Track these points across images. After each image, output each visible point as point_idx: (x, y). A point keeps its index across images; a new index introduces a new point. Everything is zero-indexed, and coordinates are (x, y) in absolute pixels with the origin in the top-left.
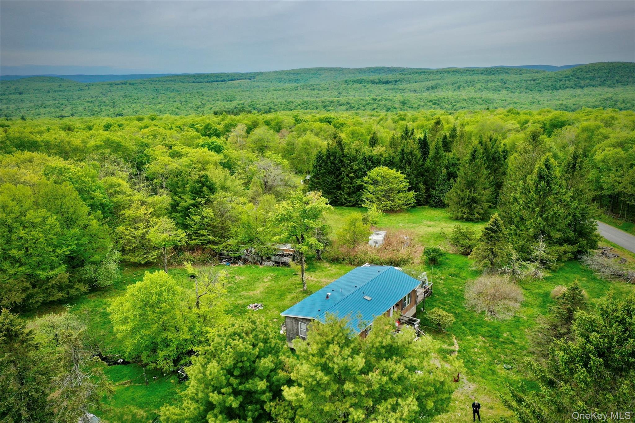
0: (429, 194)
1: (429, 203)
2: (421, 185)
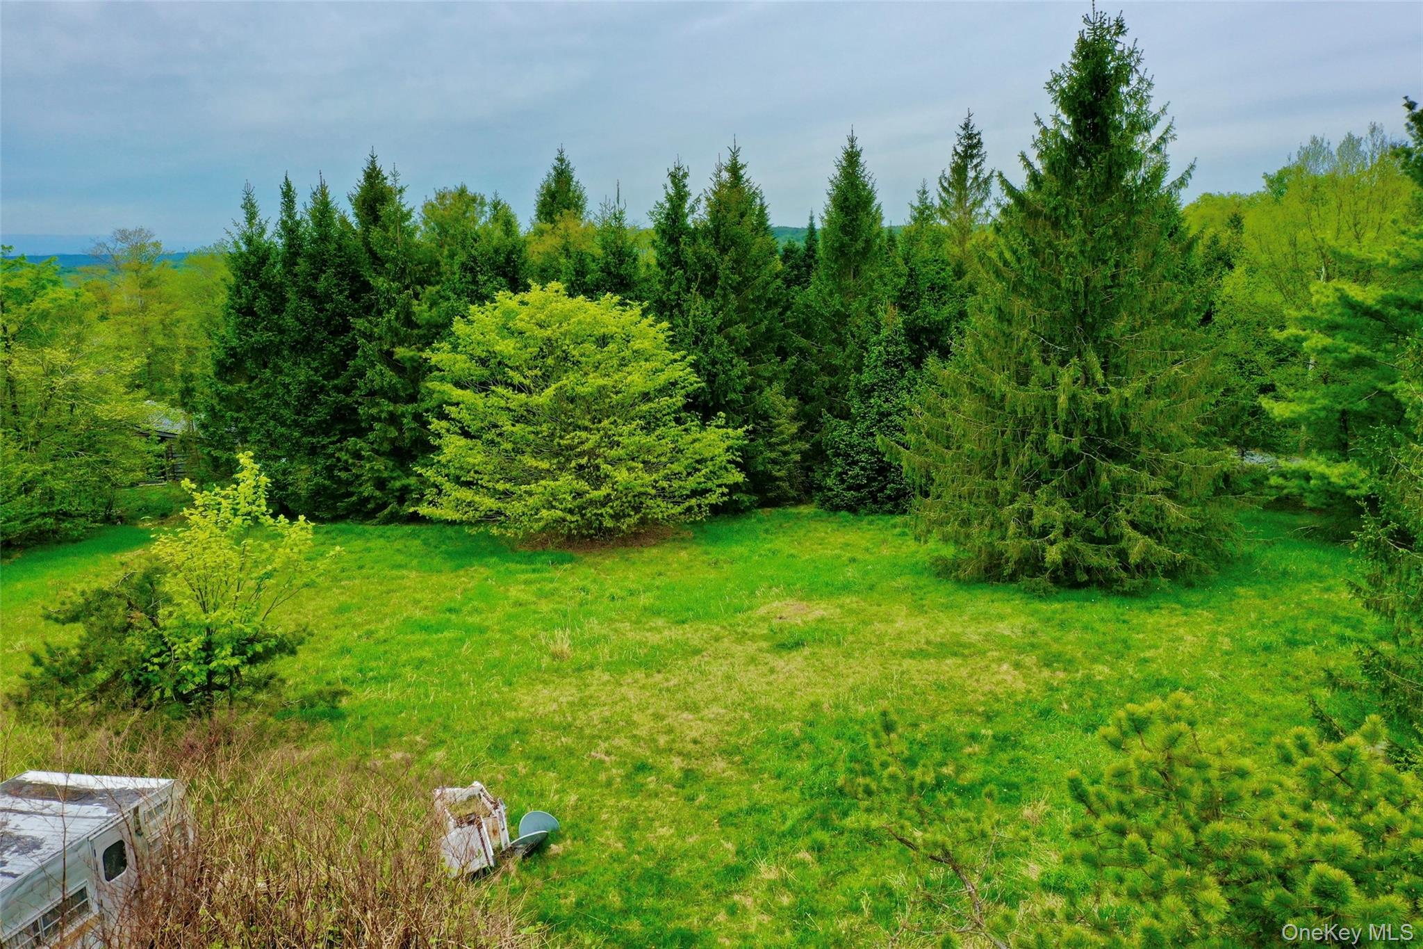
0: (817, 446)
1: (820, 488)
2: (774, 397)
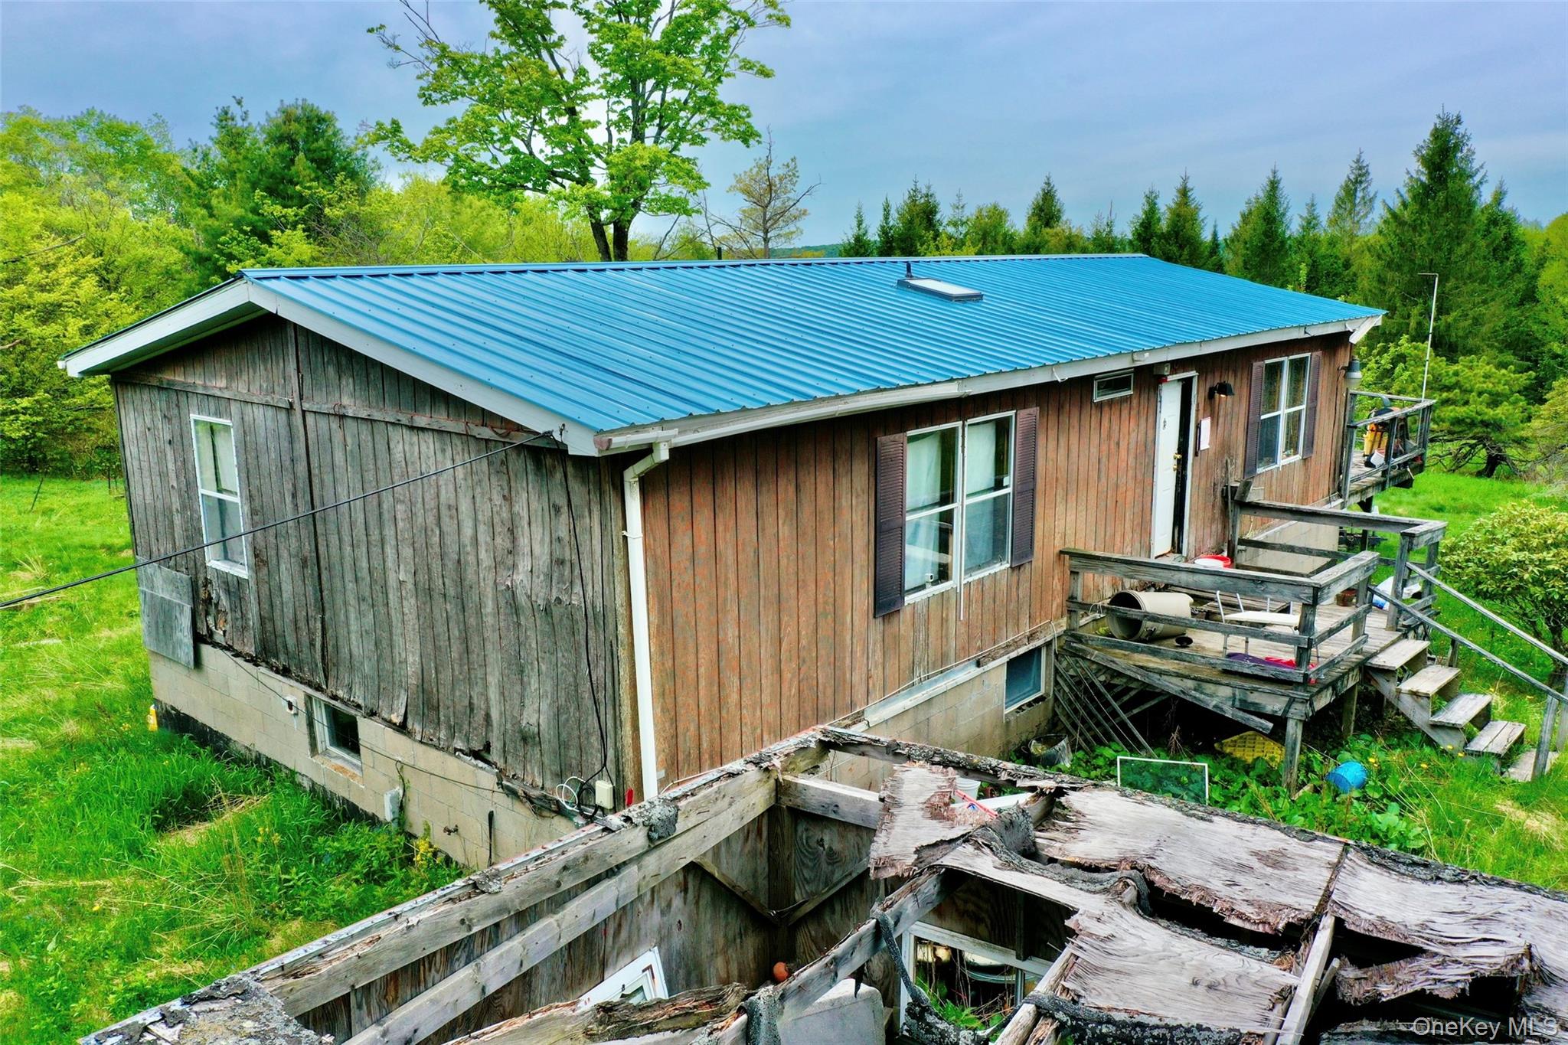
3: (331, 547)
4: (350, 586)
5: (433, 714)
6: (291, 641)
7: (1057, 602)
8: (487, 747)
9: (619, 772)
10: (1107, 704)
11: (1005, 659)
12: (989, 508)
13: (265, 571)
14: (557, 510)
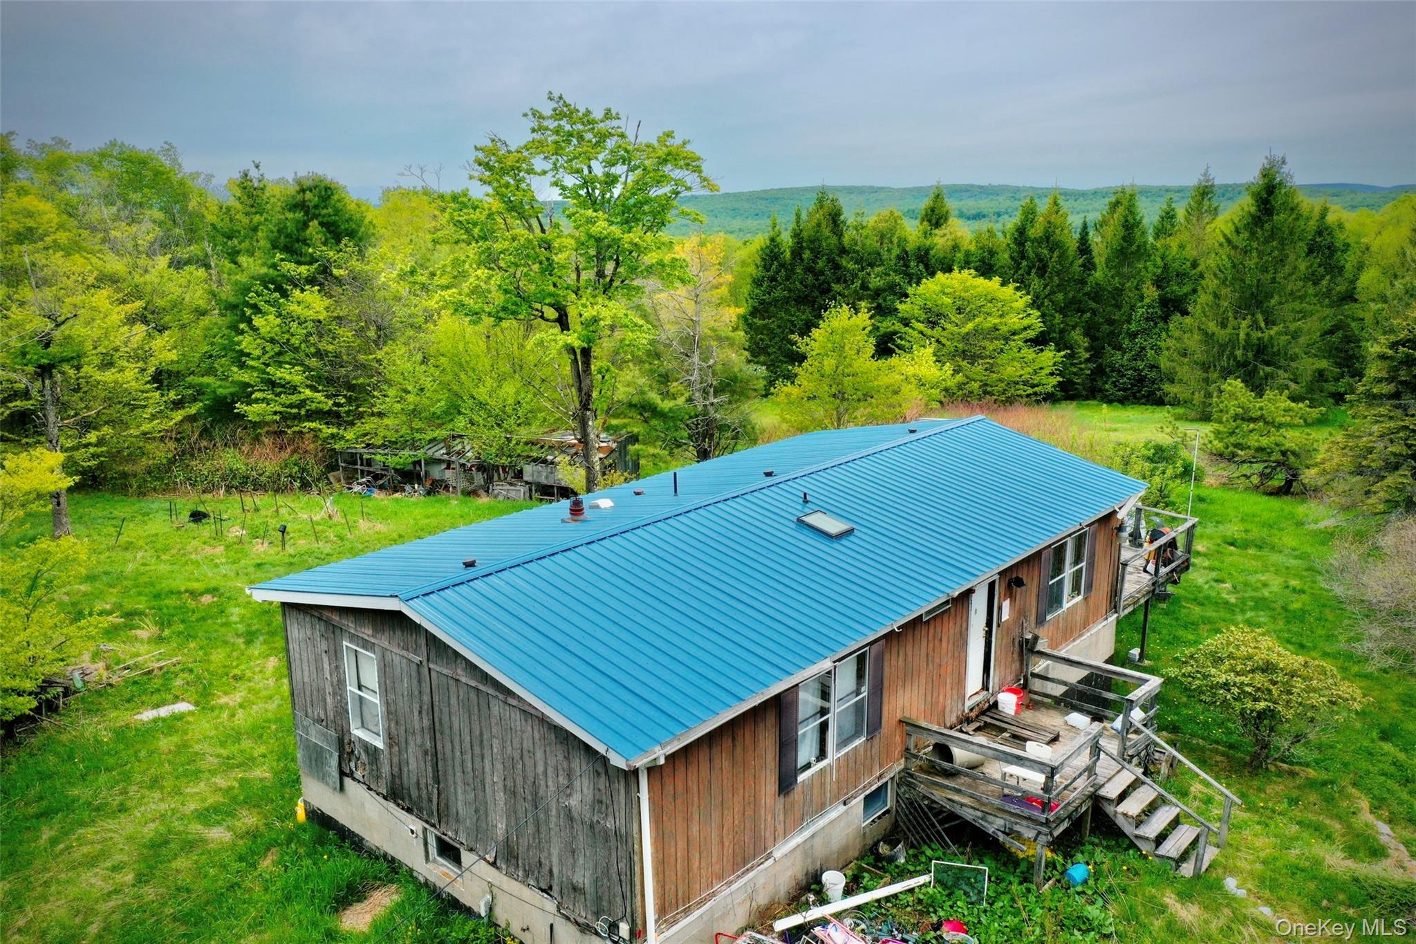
0: (1100, 366)
1: (1100, 390)
3: (445, 747)
4: (459, 774)
5: (513, 861)
6: (414, 793)
7: (898, 750)
8: (551, 888)
9: (633, 921)
10: (929, 819)
11: (862, 796)
12: (852, 710)
13: (396, 748)
14: (598, 774)
